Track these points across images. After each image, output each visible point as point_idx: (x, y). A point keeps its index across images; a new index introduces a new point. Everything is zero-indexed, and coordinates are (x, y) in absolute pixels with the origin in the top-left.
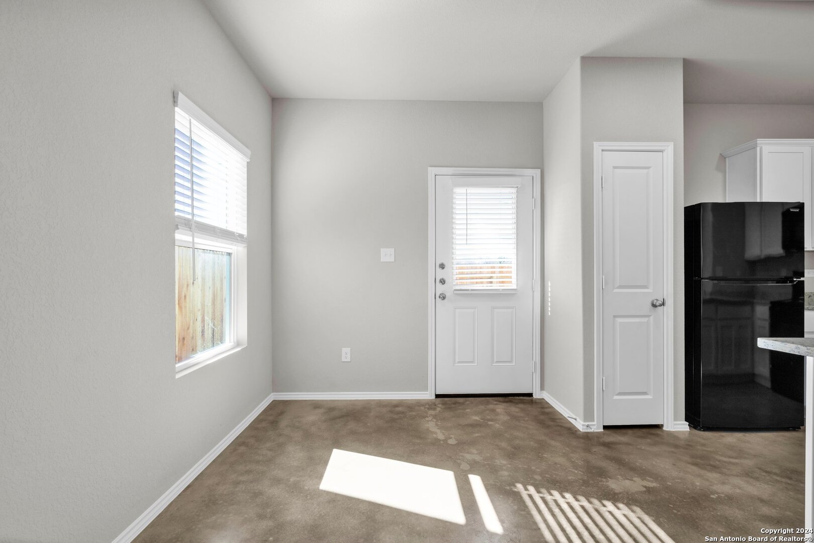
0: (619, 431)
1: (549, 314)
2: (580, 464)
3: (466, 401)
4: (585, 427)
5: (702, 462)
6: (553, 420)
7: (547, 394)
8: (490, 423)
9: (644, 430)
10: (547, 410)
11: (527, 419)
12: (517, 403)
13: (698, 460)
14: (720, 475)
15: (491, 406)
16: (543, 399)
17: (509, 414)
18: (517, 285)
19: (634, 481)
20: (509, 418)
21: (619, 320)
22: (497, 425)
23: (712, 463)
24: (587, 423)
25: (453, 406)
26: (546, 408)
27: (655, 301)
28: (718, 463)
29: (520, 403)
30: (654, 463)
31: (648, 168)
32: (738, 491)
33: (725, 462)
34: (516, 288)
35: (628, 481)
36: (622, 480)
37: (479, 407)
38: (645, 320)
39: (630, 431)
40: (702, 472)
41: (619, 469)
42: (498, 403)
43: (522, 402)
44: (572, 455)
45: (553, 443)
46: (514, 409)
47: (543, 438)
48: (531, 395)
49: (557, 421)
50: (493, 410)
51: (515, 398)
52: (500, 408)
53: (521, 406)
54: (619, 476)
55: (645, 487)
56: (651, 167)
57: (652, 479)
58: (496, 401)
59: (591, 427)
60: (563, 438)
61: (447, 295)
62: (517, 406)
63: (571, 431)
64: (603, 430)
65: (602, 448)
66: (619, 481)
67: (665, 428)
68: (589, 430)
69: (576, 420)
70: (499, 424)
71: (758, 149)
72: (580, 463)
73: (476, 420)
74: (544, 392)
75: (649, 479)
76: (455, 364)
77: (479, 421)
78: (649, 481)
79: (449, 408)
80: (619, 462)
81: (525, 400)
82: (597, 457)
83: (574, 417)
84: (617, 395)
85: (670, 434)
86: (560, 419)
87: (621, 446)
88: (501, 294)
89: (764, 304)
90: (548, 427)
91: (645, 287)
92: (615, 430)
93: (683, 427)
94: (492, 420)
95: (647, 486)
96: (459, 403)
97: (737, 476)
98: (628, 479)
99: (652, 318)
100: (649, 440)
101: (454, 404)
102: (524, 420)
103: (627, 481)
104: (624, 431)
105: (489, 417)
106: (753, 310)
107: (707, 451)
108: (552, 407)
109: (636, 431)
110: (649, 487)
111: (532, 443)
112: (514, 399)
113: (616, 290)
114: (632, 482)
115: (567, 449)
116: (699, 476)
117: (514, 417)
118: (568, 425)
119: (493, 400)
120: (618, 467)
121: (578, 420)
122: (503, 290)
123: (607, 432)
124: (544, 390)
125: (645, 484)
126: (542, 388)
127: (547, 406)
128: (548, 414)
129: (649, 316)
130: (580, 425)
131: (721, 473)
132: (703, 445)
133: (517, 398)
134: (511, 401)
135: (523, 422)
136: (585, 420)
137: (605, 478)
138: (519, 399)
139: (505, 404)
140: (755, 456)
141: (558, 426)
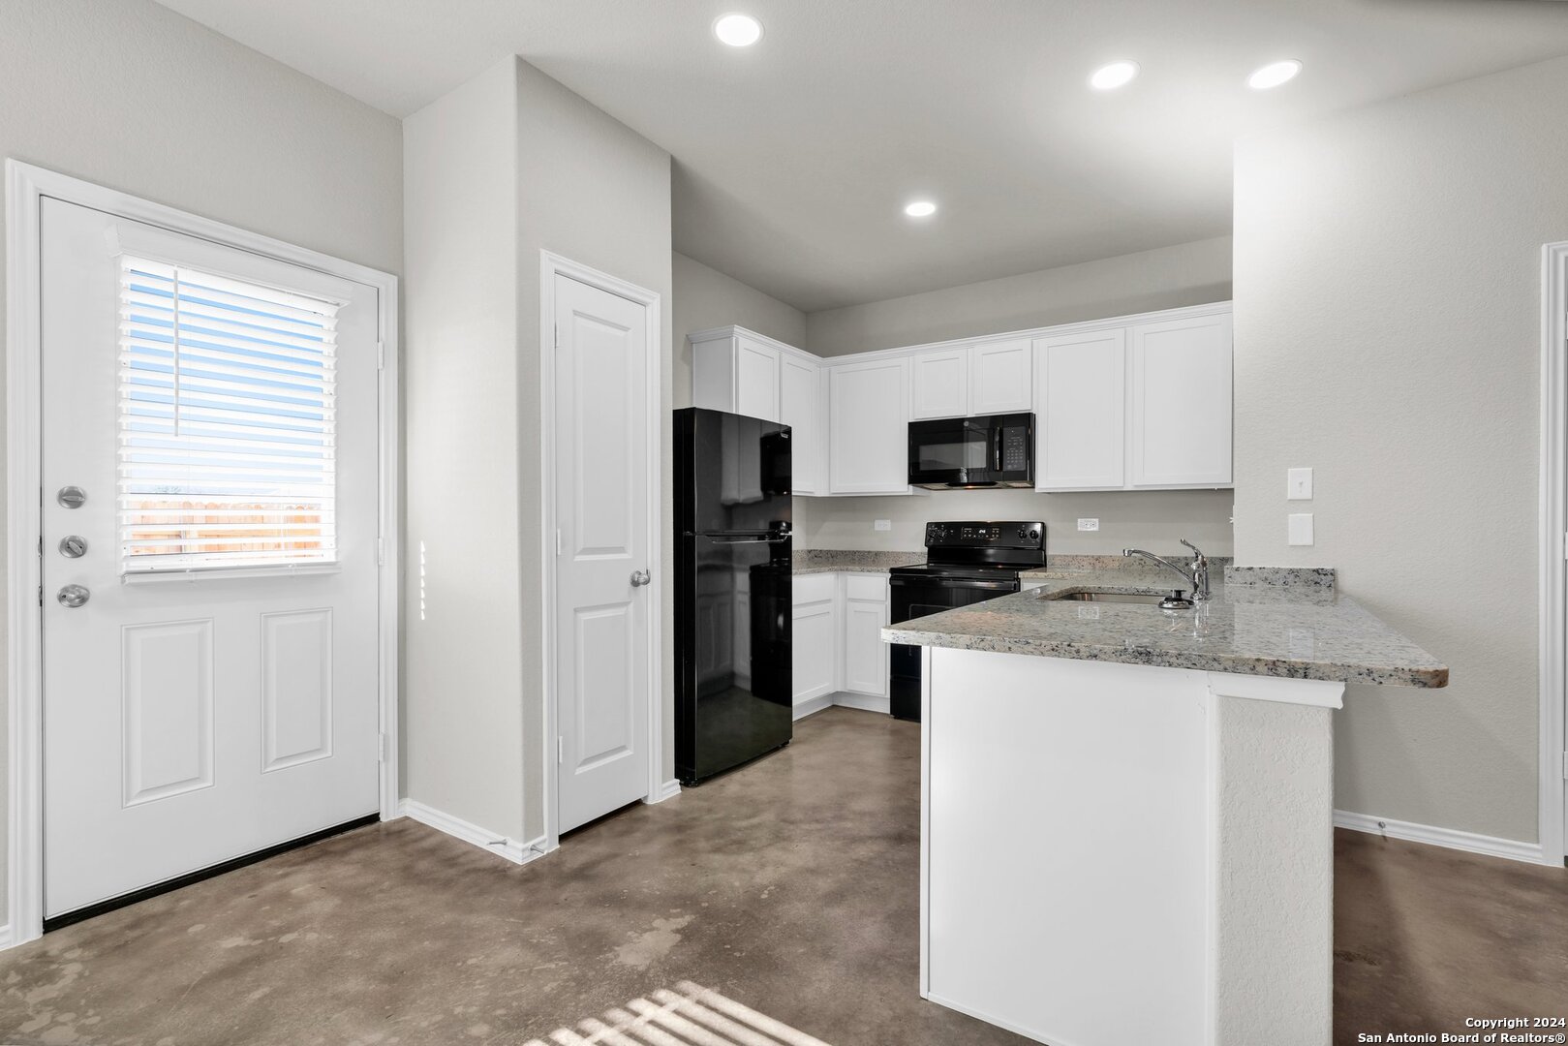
0: (585, 834)
1: (423, 618)
2: (551, 943)
3: (178, 900)
4: (527, 853)
5: (722, 841)
6: (451, 862)
7: (417, 804)
8: (285, 939)
9: (623, 817)
10: (427, 843)
11: (387, 883)
12: (344, 852)
13: (717, 841)
14: (751, 854)
15: (270, 888)
16: (407, 818)
17: (332, 890)
18: (337, 553)
19: (657, 929)
20: (337, 901)
21: (584, 616)
22: (312, 936)
23: (733, 837)
24: (530, 844)
25: (131, 934)
26: (422, 838)
27: (637, 576)
28: (740, 834)
29: (352, 848)
30: (666, 875)
31: (625, 329)
32: (783, 870)
33: (746, 828)
34: (333, 559)
35: (648, 933)
36: (638, 938)
37: (233, 903)
38: (621, 611)
39: (603, 829)
40: (732, 859)
41: (622, 916)
42: (286, 870)
43: (358, 845)
44: (526, 930)
45: (475, 920)
46: (343, 871)
47: (448, 917)
48: (374, 818)
49: (462, 860)
50: (282, 897)
51: (333, 838)
52: (301, 880)
53: (357, 855)
54: (629, 933)
55: (677, 931)
56: (629, 329)
57: (679, 910)
58: (281, 865)
59: (540, 847)
60: (492, 899)
61: (96, 590)
62: (347, 859)
63: (499, 871)
64: (559, 846)
65: (574, 885)
66: (635, 943)
67: (650, 802)
68: (537, 856)
69: (505, 844)
70: (312, 929)
71: (734, 339)
72: (551, 940)
73: (238, 948)
74: (408, 801)
75: (674, 911)
76: (128, 800)
77: (249, 946)
78: (676, 916)
79: (119, 947)
80: (615, 901)
81: (362, 835)
82: (575, 911)
83: (501, 838)
84: (580, 765)
85: (661, 809)
86: (465, 853)
87: (602, 866)
88: (292, 577)
89: (744, 570)
90: (447, 884)
91: (621, 550)
92: (578, 837)
93: (674, 787)
94: (288, 928)
95: (679, 927)
96: (153, 916)
97: (770, 845)
98: (646, 931)
99: (632, 605)
100: (638, 835)
101: (132, 926)
102: (381, 891)
103: (647, 936)
104: (594, 831)
105: (275, 923)
106: (733, 579)
107: (719, 819)
108: (434, 832)
109: (611, 822)
110: (682, 929)
111: (426, 943)
112: (333, 843)
113: (578, 558)
114: (655, 932)
115: (512, 920)
116: (732, 868)
117: (354, 894)
118: (487, 863)
119: (269, 866)
120: (619, 914)
121: (510, 842)
122: (299, 565)
123: (569, 845)
124: (406, 796)
125: (674, 927)
126: (402, 792)
127: (423, 833)
128: (432, 851)
129: (626, 604)
130: (517, 853)
131: (752, 849)
132: (710, 810)
133: (339, 836)
134: (325, 853)
135: (381, 895)
136: (527, 838)
137: (611, 950)
138: (345, 839)
139: (310, 867)
140: (769, 802)
141: (468, 872)
